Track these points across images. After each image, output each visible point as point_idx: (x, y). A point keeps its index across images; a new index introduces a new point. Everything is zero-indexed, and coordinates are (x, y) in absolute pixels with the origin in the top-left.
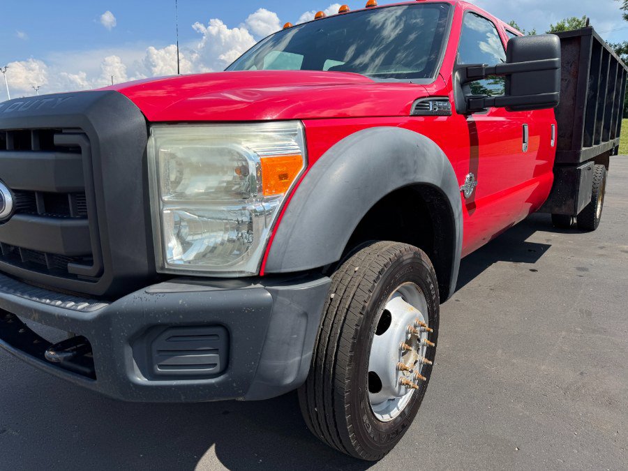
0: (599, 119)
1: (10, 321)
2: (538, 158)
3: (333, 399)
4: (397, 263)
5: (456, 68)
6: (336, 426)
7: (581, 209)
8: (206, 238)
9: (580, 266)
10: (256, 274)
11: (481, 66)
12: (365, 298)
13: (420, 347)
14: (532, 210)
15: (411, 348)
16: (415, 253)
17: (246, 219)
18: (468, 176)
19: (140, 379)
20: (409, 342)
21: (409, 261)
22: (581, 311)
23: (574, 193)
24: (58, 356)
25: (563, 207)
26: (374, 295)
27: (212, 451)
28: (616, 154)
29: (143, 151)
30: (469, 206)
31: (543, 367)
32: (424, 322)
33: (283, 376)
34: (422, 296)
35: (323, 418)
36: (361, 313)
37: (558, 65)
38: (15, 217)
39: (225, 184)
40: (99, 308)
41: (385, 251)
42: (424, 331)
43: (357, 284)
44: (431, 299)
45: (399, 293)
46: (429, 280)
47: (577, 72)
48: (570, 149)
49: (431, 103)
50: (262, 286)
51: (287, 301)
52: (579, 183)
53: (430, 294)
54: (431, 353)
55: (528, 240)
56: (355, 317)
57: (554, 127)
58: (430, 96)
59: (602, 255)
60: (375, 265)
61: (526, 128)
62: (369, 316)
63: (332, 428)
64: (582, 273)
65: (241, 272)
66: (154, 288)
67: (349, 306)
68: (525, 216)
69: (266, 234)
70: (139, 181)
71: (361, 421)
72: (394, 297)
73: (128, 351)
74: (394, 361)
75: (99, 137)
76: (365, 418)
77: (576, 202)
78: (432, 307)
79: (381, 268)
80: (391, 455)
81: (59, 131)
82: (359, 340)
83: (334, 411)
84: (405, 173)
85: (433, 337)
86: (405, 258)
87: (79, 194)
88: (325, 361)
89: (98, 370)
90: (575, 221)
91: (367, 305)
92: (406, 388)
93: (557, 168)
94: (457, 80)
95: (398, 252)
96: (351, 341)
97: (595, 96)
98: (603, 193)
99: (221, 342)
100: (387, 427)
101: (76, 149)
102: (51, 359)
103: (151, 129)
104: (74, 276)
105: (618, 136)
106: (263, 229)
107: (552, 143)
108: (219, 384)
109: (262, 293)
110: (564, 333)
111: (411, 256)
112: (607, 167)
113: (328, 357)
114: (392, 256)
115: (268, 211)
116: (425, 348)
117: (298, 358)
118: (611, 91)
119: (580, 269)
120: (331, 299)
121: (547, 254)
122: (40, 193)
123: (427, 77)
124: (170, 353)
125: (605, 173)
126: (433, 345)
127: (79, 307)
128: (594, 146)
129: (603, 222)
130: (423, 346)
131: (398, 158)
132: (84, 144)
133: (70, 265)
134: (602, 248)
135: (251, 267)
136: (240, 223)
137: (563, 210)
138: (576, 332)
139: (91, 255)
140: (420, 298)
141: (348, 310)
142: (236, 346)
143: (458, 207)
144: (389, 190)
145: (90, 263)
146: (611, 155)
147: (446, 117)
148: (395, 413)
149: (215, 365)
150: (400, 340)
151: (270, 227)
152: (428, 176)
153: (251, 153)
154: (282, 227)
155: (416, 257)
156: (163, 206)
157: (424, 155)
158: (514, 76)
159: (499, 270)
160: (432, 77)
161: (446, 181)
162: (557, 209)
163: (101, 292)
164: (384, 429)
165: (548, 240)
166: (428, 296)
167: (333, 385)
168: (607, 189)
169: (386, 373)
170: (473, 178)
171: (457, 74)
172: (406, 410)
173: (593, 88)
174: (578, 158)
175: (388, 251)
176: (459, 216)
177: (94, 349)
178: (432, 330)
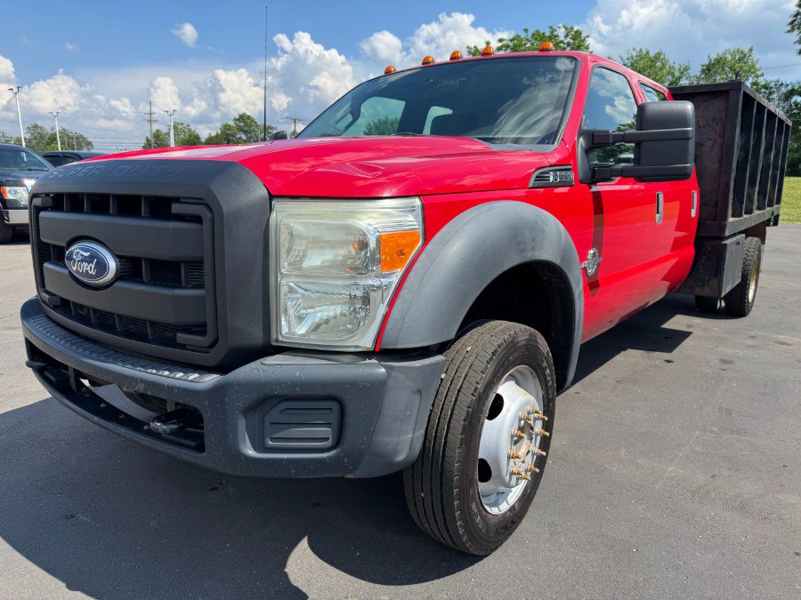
0: (752, 184)
1: (87, 395)
2: (678, 229)
3: (441, 483)
4: (512, 345)
5: (581, 133)
6: (443, 513)
7: (727, 291)
8: (319, 311)
9: (724, 358)
10: (372, 349)
11: (607, 132)
12: (478, 379)
13: (534, 436)
14: (670, 290)
15: (523, 435)
16: (531, 335)
17: (359, 293)
18: (591, 252)
19: (251, 452)
20: (521, 429)
21: (524, 343)
22: (720, 409)
23: (718, 271)
24: (164, 427)
25: (705, 287)
26: (487, 376)
27: (304, 543)
28: (776, 223)
29: (265, 224)
30: (592, 285)
31: (671, 468)
32: (538, 409)
33: (395, 453)
34: (538, 382)
35: (430, 504)
36: (473, 395)
37: (692, 135)
38: (118, 284)
39: (341, 258)
40: (211, 379)
41: (499, 332)
42: (538, 419)
43: (469, 365)
44: (547, 385)
45: (512, 377)
46: (545, 364)
47: (724, 131)
48: (715, 220)
49: (552, 173)
50: (376, 361)
51: (401, 377)
52: (724, 260)
53: (545, 379)
54: (545, 443)
55: (666, 326)
56: (467, 399)
57: (695, 194)
58: (551, 166)
59: (751, 346)
60: (488, 345)
61: (661, 197)
62: (481, 398)
63: (439, 516)
64: (726, 366)
65: (357, 347)
66: (270, 360)
67: (461, 387)
68: (662, 295)
69: (382, 309)
70: (260, 252)
71: (470, 509)
72: (506, 381)
73: (242, 423)
74: (505, 448)
75: (224, 210)
76: (474, 506)
77: (720, 282)
78: (548, 394)
79: (495, 348)
80: (499, 552)
81: (177, 200)
82: (471, 422)
83: (442, 496)
84: (523, 250)
85: (548, 426)
86: (519, 339)
87: (197, 264)
88: (434, 443)
89: (209, 442)
90: (723, 304)
91: (479, 386)
92: (518, 479)
93: (699, 241)
94: (582, 147)
95: (512, 333)
96: (463, 422)
97: (746, 158)
98: (758, 271)
99: (334, 417)
100: (496, 521)
101: (197, 219)
102: (157, 430)
103: (273, 202)
104: (183, 346)
105: (779, 202)
106: (379, 304)
107: (693, 213)
108: (331, 458)
109: (377, 369)
110: (697, 433)
111: (527, 337)
112: (763, 240)
113: (438, 439)
114: (506, 337)
115: (385, 286)
116: (539, 438)
117: (410, 436)
118: (768, 150)
119: (723, 361)
120: (442, 380)
121: (687, 342)
122: (147, 260)
123: (548, 143)
124: (282, 426)
125: (760, 248)
126: (548, 434)
127: (190, 378)
128: (745, 216)
129: (757, 306)
130: (537, 435)
131: (517, 234)
132: (206, 214)
133: (179, 335)
134: (753, 337)
135: (367, 343)
136: (353, 298)
137: (706, 292)
138: (711, 432)
139: (204, 325)
140: (534, 383)
141: (459, 391)
142: (349, 420)
143: (578, 286)
144: (506, 268)
145: (204, 333)
146: (768, 225)
147: (568, 188)
148: (504, 507)
149: (328, 439)
150: (512, 426)
151: (386, 302)
152: (546, 253)
153: (371, 228)
154: (398, 303)
155: (532, 338)
156: (281, 279)
157: (543, 231)
158: (644, 145)
159: (629, 360)
160: (553, 143)
161: (565, 257)
162: (698, 289)
163: (212, 363)
164: (492, 522)
165: (689, 326)
166: (544, 382)
167: (442, 468)
168: (762, 267)
169: (497, 461)
170: (597, 255)
171: (581, 140)
172: (517, 506)
173: (745, 148)
174: (724, 231)
175: (502, 331)
176: (579, 296)
177: (205, 420)
178: (546, 418)
